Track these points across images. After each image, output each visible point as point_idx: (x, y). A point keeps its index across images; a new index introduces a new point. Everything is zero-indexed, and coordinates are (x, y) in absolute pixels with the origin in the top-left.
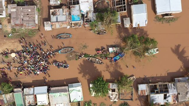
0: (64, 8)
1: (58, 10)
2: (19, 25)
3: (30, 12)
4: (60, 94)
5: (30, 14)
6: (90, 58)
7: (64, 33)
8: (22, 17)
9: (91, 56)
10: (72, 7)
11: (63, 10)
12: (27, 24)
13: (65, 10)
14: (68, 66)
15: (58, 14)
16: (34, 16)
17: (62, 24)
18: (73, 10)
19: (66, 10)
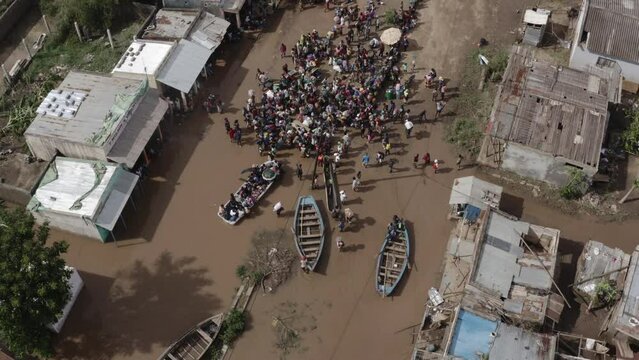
0: (554, 302)
1: (546, 264)
2: (518, 81)
3: (570, 138)
4: (114, 117)
5: (557, 137)
6: (212, 336)
7: (411, 259)
8: (554, 103)
9: (225, 348)
10: (546, 342)
11: (542, 293)
12: (513, 108)
13: (537, 305)
14: (228, 217)
15: (525, 261)
16: (545, 146)
17: (464, 271)
18: (526, 343)
19: (538, 308)
